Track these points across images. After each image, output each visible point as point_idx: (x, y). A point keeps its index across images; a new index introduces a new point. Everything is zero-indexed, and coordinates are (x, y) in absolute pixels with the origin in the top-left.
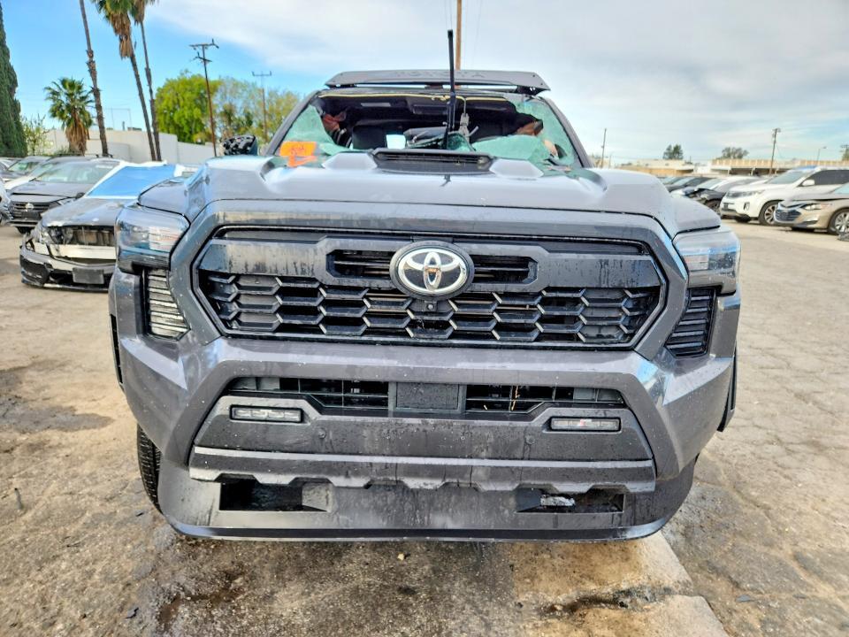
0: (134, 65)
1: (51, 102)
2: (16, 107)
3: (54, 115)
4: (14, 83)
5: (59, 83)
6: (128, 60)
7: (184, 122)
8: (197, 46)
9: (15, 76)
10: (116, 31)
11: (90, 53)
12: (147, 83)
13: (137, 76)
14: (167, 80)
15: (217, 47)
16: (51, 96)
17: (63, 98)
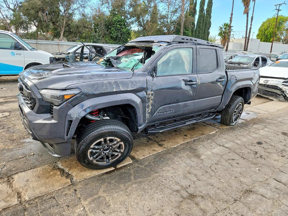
0: (248, 16)
1: (219, 31)
2: (208, 33)
3: (219, 35)
4: (210, 26)
5: (223, 25)
6: (246, 15)
7: (269, 34)
8: (277, 5)
9: (211, 24)
10: (244, 5)
11: (232, 14)
12: (251, 22)
13: (247, 20)
14: (268, 18)
15: (286, 4)
16: (220, 29)
17: (223, 29)
